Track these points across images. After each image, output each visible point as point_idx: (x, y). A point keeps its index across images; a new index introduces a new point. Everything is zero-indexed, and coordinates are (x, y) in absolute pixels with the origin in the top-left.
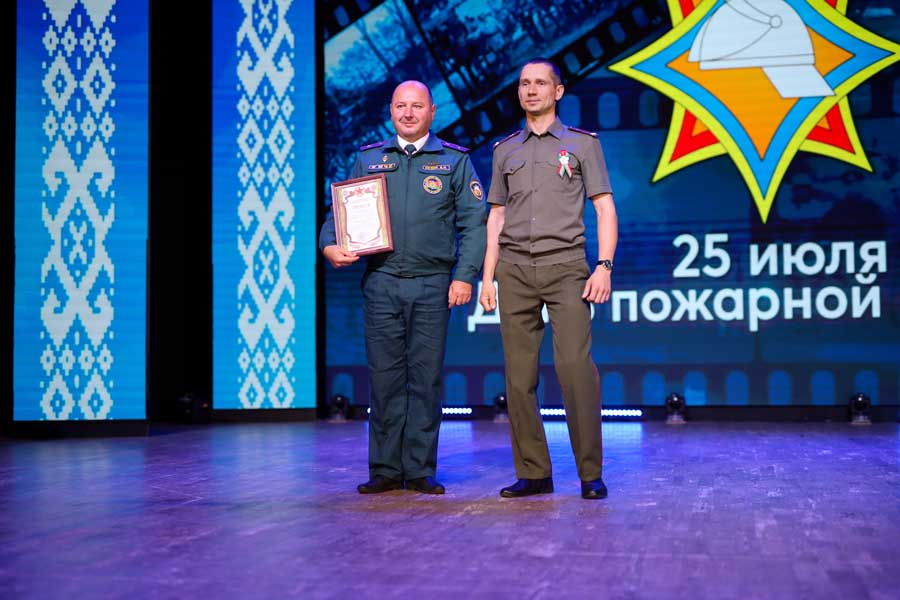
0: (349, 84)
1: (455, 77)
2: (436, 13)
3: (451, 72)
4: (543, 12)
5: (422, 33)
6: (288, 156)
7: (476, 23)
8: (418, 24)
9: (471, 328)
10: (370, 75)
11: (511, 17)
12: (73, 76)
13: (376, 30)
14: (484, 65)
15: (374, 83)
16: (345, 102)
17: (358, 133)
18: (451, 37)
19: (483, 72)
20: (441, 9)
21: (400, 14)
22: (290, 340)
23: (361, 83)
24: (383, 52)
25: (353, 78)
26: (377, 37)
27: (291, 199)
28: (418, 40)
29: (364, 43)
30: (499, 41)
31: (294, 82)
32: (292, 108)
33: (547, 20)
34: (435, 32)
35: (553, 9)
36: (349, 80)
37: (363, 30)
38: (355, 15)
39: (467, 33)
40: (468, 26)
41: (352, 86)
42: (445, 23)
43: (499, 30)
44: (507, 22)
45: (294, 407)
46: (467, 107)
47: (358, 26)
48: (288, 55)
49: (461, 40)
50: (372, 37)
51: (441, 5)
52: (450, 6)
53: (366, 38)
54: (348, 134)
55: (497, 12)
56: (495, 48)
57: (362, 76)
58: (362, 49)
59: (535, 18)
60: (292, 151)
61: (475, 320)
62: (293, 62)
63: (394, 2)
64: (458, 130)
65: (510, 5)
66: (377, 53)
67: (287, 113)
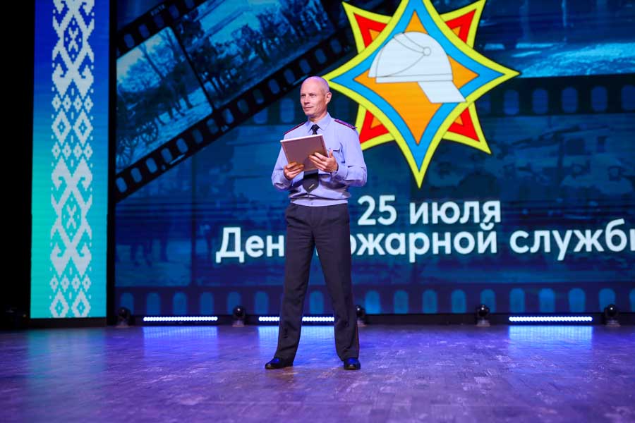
0: (134, 88)
1: (208, 85)
2: (196, 40)
3: (205, 82)
4: (270, 42)
5: (186, 54)
6: (89, 138)
7: (224, 47)
8: (183, 48)
9: (218, 260)
10: (149, 83)
11: (248, 44)
13: (154, 51)
14: (228, 76)
15: (152, 88)
16: (132, 101)
17: (139, 122)
18: (206, 57)
19: (228, 82)
20: (199, 38)
21: (170, 40)
22: (88, 269)
23: (143, 88)
24: (158, 67)
25: (137, 84)
26: (153, 55)
27: (90, 169)
28: (182, 59)
29: (144, 60)
30: (239, 60)
33: (272, 47)
34: (195, 54)
35: (276, 39)
36: (133, 86)
37: (144, 50)
38: (139, 40)
39: (217, 54)
40: (218, 51)
41: (136, 90)
42: (203, 47)
43: (239, 53)
44: (244, 47)
45: (90, 316)
46: (217, 106)
47: (141, 48)
48: (90, 67)
49: (213, 59)
50: (150, 56)
51: (199, 35)
52: (205, 36)
53: (146, 56)
54: (133, 124)
55: (238, 41)
56: (237, 65)
57: (143, 83)
58: (143, 64)
59: (264, 45)
60: (91, 135)
61: (222, 254)
62: (93, 72)
63: (167, 32)
64: (210, 122)
65: (247, 36)
66: (154, 67)
67: (88, 108)
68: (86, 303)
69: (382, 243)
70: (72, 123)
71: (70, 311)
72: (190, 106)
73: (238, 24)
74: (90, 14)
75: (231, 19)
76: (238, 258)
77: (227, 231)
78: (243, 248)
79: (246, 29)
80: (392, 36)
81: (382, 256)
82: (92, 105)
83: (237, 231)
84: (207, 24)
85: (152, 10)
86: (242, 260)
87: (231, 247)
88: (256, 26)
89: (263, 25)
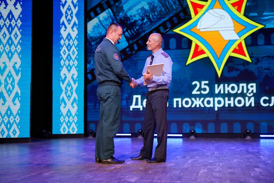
0: (95, 35)
2: (121, 14)
3: (125, 32)
4: (153, 14)
5: (117, 20)
6: (76, 57)
7: (133, 17)
8: (116, 18)
9: (131, 109)
10: (101, 33)
11: (143, 15)
12: (8, 33)
13: (103, 19)
14: (135, 30)
15: (102, 35)
16: (93, 41)
18: (125, 21)
19: (135, 32)
20: (122, 13)
21: (110, 14)
22: (76, 113)
23: (98, 35)
24: (105, 26)
25: (96, 34)
26: (103, 21)
27: (77, 70)
29: (99, 23)
30: (140, 22)
31: (77, 35)
32: (77, 43)
33: (154, 16)
34: (121, 20)
35: (156, 13)
37: (99, 19)
38: (97, 14)
39: (130, 20)
40: (131, 18)
41: (96, 36)
42: (124, 17)
43: (140, 19)
44: (142, 17)
45: (77, 133)
46: (130, 43)
47: (97, 18)
48: (76, 27)
49: (129, 22)
50: (102, 21)
51: (122, 11)
52: (125, 12)
53: (100, 21)
54: (94, 50)
55: (139, 14)
56: (139, 25)
57: (98, 33)
58: (98, 25)
59: (151, 16)
60: (77, 56)
61: (132, 107)
62: (78, 29)
63: (109, 11)
65: (143, 12)
66: (103, 26)
69: (203, 102)
70: (69, 50)
73: (139, 7)
74: (76, 4)
75: (136, 4)
76: (140, 109)
77: (135, 97)
78: (142, 104)
79: (142, 9)
80: (207, 11)
81: (203, 108)
83: (139, 97)
84: (126, 7)
86: (141, 109)
87: (137, 104)
88: (147, 7)
89: (150, 7)
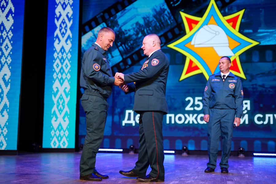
1: (121, 48)
2: (115, 28)
3: (119, 46)
4: (148, 29)
7: (128, 31)
9: (123, 124)
11: (138, 30)
14: (129, 44)
18: (120, 36)
19: (129, 46)
20: (117, 27)
22: (67, 127)
27: (69, 84)
29: (93, 37)
30: (134, 37)
31: (71, 48)
33: (149, 31)
35: (151, 28)
36: (88, 48)
38: (91, 28)
39: (124, 34)
40: (125, 33)
42: (118, 31)
43: (134, 34)
44: (137, 31)
45: (68, 148)
46: (124, 57)
47: (92, 32)
48: (70, 40)
49: (123, 36)
51: (117, 26)
52: (120, 26)
53: (94, 35)
55: (134, 29)
56: (133, 39)
58: (93, 38)
59: (145, 30)
60: (70, 69)
61: (125, 122)
62: (71, 42)
63: (103, 25)
64: (121, 64)
65: (138, 26)
67: (69, 58)
68: (66, 142)
69: (196, 119)
70: (62, 64)
71: (59, 145)
72: (112, 57)
73: (134, 21)
74: (71, 17)
75: (131, 19)
76: (132, 124)
77: (127, 112)
78: (134, 119)
79: (137, 23)
81: (196, 124)
82: (70, 56)
83: (132, 112)
84: (120, 21)
85: (97, 15)
86: (134, 125)
87: (129, 119)
88: (142, 22)
89: (145, 21)
